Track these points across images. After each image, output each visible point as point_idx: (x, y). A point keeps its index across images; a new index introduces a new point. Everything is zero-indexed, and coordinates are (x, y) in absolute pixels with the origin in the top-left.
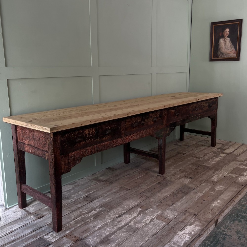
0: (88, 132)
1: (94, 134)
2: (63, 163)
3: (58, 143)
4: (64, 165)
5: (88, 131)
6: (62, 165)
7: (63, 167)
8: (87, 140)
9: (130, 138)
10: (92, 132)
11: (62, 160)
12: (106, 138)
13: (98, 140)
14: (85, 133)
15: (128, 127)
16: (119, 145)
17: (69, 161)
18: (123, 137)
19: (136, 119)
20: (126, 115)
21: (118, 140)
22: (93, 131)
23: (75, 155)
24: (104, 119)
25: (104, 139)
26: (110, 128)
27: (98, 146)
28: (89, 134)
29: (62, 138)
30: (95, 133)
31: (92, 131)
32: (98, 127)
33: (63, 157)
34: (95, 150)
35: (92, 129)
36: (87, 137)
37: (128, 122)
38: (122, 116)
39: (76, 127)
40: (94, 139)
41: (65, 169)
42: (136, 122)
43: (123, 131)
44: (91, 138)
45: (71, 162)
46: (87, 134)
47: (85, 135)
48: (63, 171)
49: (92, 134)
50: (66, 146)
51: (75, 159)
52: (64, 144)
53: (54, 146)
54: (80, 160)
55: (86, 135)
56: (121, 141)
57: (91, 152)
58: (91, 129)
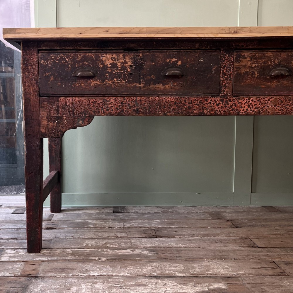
0: (112, 62)
1: (129, 70)
2: (44, 113)
3: (32, 68)
4: (47, 118)
5: (112, 58)
6: (43, 117)
7: (44, 122)
8: (106, 78)
9: (254, 104)
10: (122, 63)
11: (42, 107)
12: (167, 86)
13: (142, 85)
14: (103, 61)
15: (247, 73)
16: (211, 115)
17: (58, 114)
18: (226, 95)
19: (284, 55)
20: (230, 33)
21: (206, 100)
22: (127, 60)
23: (73, 104)
24: (150, 33)
25: (160, 87)
26: (180, 63)
27: (141, 100)
28: (114, 66)
29: (43, 61)
30: (131, 66)
31: (122, 61)
32: (141, 55)
33: (45, 102)
34: (130, 109)
35: (124, 56)
36: (108, 72)
37: (249, 59)
38: (212, 33)
39: (64, 37)
40: (128, 82)
41: (48, 127)
42: (280, 64)
43: (226, 79)
44: (119, 76)
45: (65, 118)
46: (109, 66)
47: (101, 66)
48: (43, 131)
49: (124, 68)
50: (52, 79)
51: (73, 114)
52: (47, 74)
53: (23, 73)
54: (87, 120)
55: (105, 67)
56: (218, 105)
57: (117, 108)
58: (121, 56)
